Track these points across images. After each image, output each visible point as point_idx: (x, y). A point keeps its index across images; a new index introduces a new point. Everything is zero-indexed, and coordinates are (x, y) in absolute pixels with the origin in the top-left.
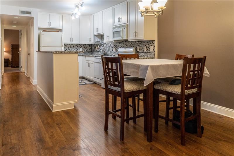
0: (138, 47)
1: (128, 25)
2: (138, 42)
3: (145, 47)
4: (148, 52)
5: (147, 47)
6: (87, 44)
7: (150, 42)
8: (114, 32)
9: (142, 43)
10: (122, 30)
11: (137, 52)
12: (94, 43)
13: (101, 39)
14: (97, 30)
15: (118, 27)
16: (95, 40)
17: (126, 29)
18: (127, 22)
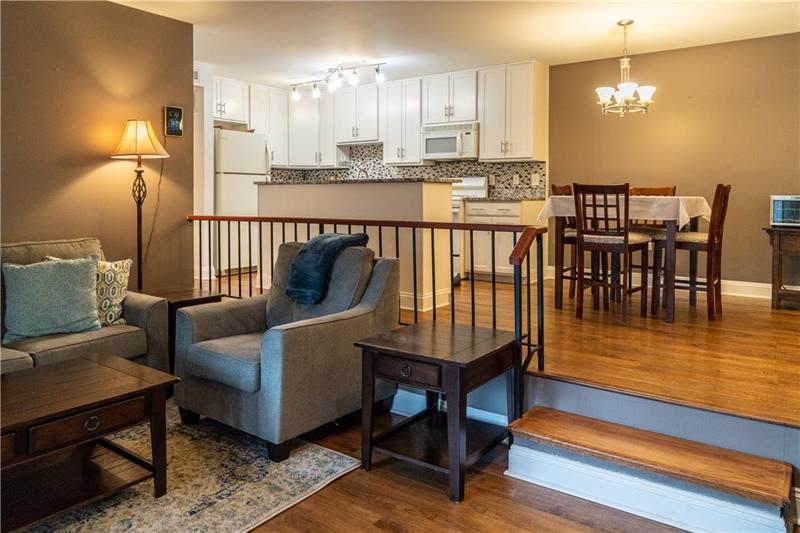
0: (492, 177)
1: (478, 125)
2: (494, 164)
3: (516, 177)
4: (526, 186)
5: (520, 176)
6: (296, 170)
7: (528, 166)
8: (427, 140)
9: (505, 168)
10: (461, 136)
11: (491, 188)
12: (336, 166)
13: (351, 156)
14: (355, 132)
15: (445, 128)
16: (338, 158)
17: (473, 133)
18: (474, 118)
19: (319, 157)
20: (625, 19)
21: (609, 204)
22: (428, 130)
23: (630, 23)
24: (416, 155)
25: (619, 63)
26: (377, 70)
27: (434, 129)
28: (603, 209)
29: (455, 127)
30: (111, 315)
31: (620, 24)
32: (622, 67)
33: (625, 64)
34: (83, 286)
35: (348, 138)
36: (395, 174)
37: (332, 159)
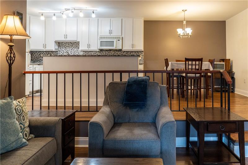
7: (137, 52)
8: (101, 41)
10: (116, 41)
12: (54, 50)
13: (59, 46)
14: (66, 36)
15: (109, 38)
16: (55, 47)
17: (121, 40)
18: (121, 35)
19: (45, 46)
20: (185, 9)
21: (196, 64)
22: (101, 38)
23: (186, 10)
24: (95, 47)
25: (183, 22)
26: (93, 12)
27: (104, 38)
28: (195, 66)
29: (113, 38)
30: (26, 134)
31: (183, 11)
32: (184, 23)
33: (185, 23)
34: (10, 118)
35: (61, 39)
36: (81, 54)
37: (52, 47)
